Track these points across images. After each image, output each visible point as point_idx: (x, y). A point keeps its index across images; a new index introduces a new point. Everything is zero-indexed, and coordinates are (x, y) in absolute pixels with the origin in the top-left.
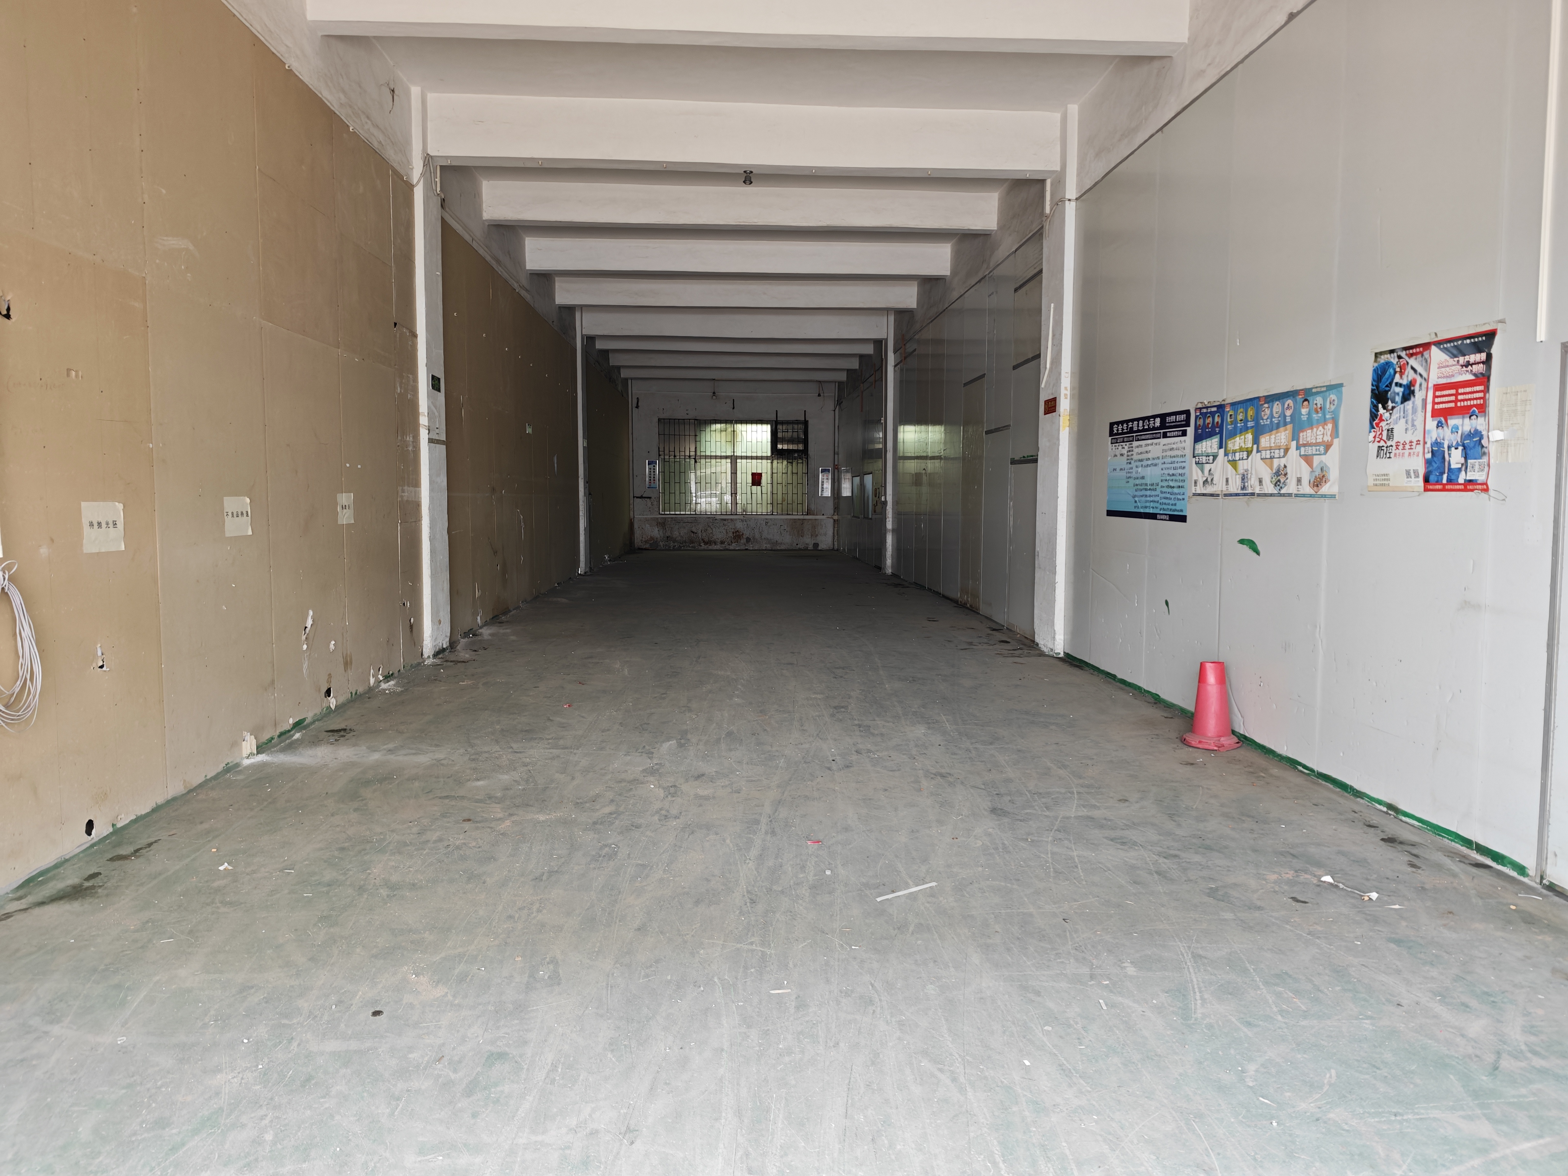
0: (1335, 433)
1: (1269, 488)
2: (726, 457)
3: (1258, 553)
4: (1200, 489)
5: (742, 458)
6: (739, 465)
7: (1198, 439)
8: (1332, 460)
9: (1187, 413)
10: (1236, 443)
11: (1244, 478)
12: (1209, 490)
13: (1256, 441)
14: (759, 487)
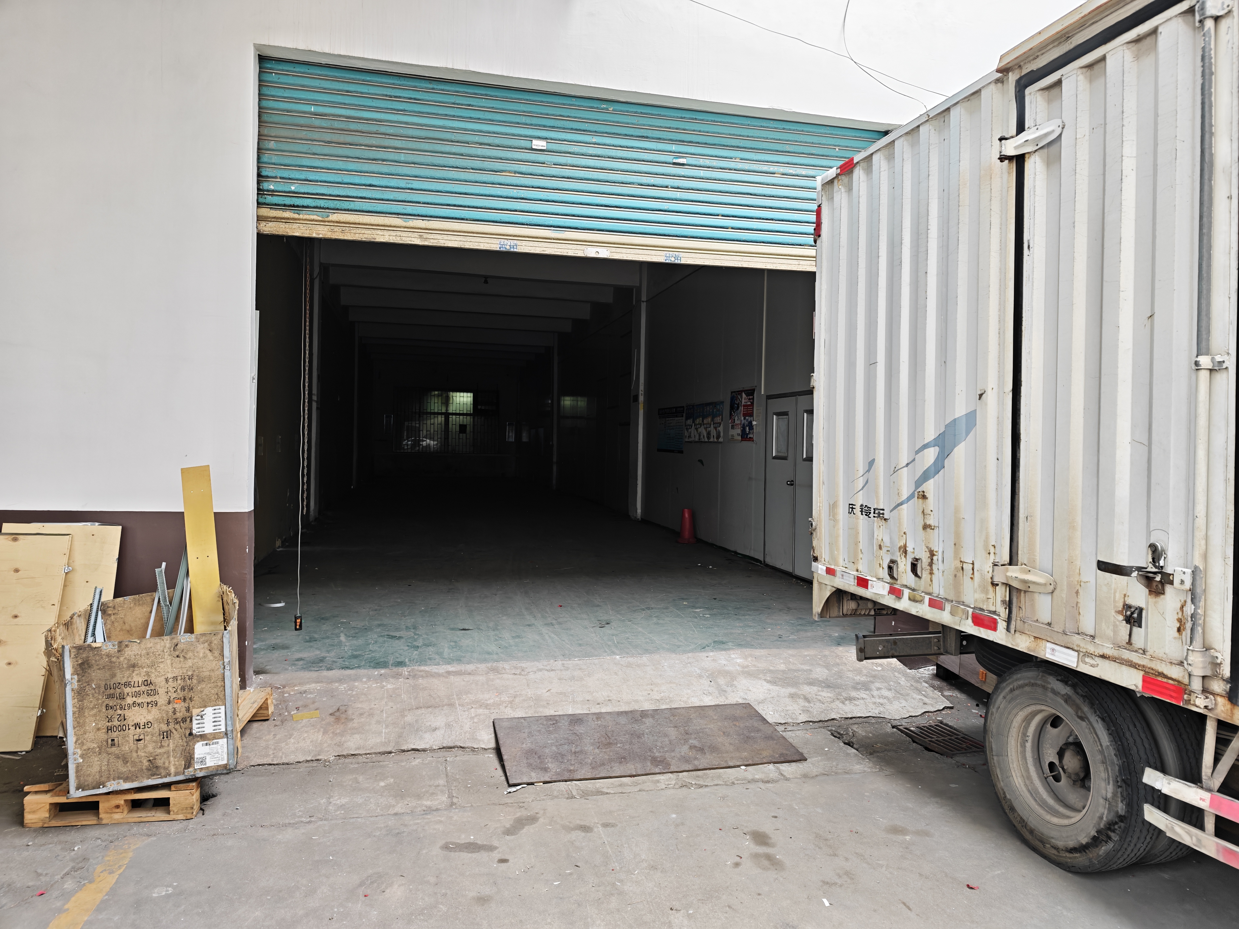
0: (722, 420)
1: (706, 440)
2: (441, 414)
3: (703, 465)
4: (687, 440)
5: (453, 414)
6: (450, 419)
7: (687, 419)
8: (721, 429)
9: (683, 407)
10: (698, 421)
11: (700, 436)
12: (690, 440)
13: (703, 421)
14: (464, 435)
